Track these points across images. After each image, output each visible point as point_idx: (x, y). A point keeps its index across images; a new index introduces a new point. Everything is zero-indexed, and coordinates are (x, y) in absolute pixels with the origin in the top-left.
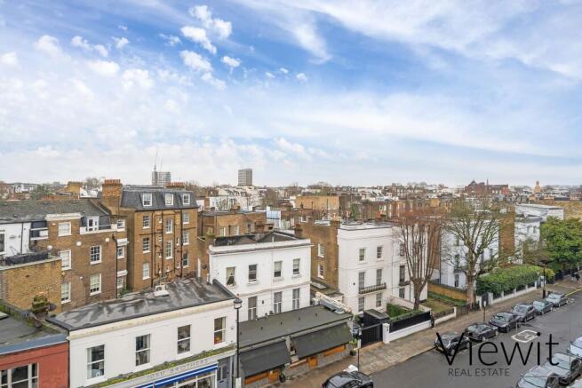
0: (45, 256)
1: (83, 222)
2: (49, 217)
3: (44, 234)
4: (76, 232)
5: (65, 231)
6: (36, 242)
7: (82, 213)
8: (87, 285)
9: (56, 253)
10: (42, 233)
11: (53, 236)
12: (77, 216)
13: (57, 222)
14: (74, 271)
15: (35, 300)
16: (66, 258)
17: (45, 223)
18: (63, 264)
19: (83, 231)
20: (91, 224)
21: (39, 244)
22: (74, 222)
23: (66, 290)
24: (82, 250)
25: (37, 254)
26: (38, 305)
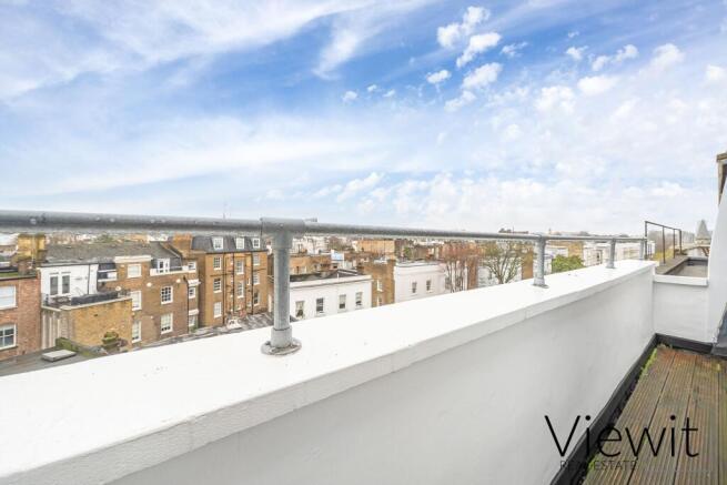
0: (115, 296)
1: (153, 264)
2: (118, 260)
3: (112, 276)
4: (146, 274)
5: (134, 272)
6: (103, 284)
7: (152, 255)
8: (157, 324)
9: (125, 292)
10: (109, 275)
11: (122, 278)
12: (148, 258)
13: (126, 264)
14: (145, 311)
15: (106, 336)
16: (136, 299)
17: (113, 265)
18: (134, 304)
19: (153, 272)
20: (161, 266)
21: (107, 285)
22: (144, 264)
23: (137, 329)
24: (153, 291)
25: (105, 294)
26: (109, 341)
